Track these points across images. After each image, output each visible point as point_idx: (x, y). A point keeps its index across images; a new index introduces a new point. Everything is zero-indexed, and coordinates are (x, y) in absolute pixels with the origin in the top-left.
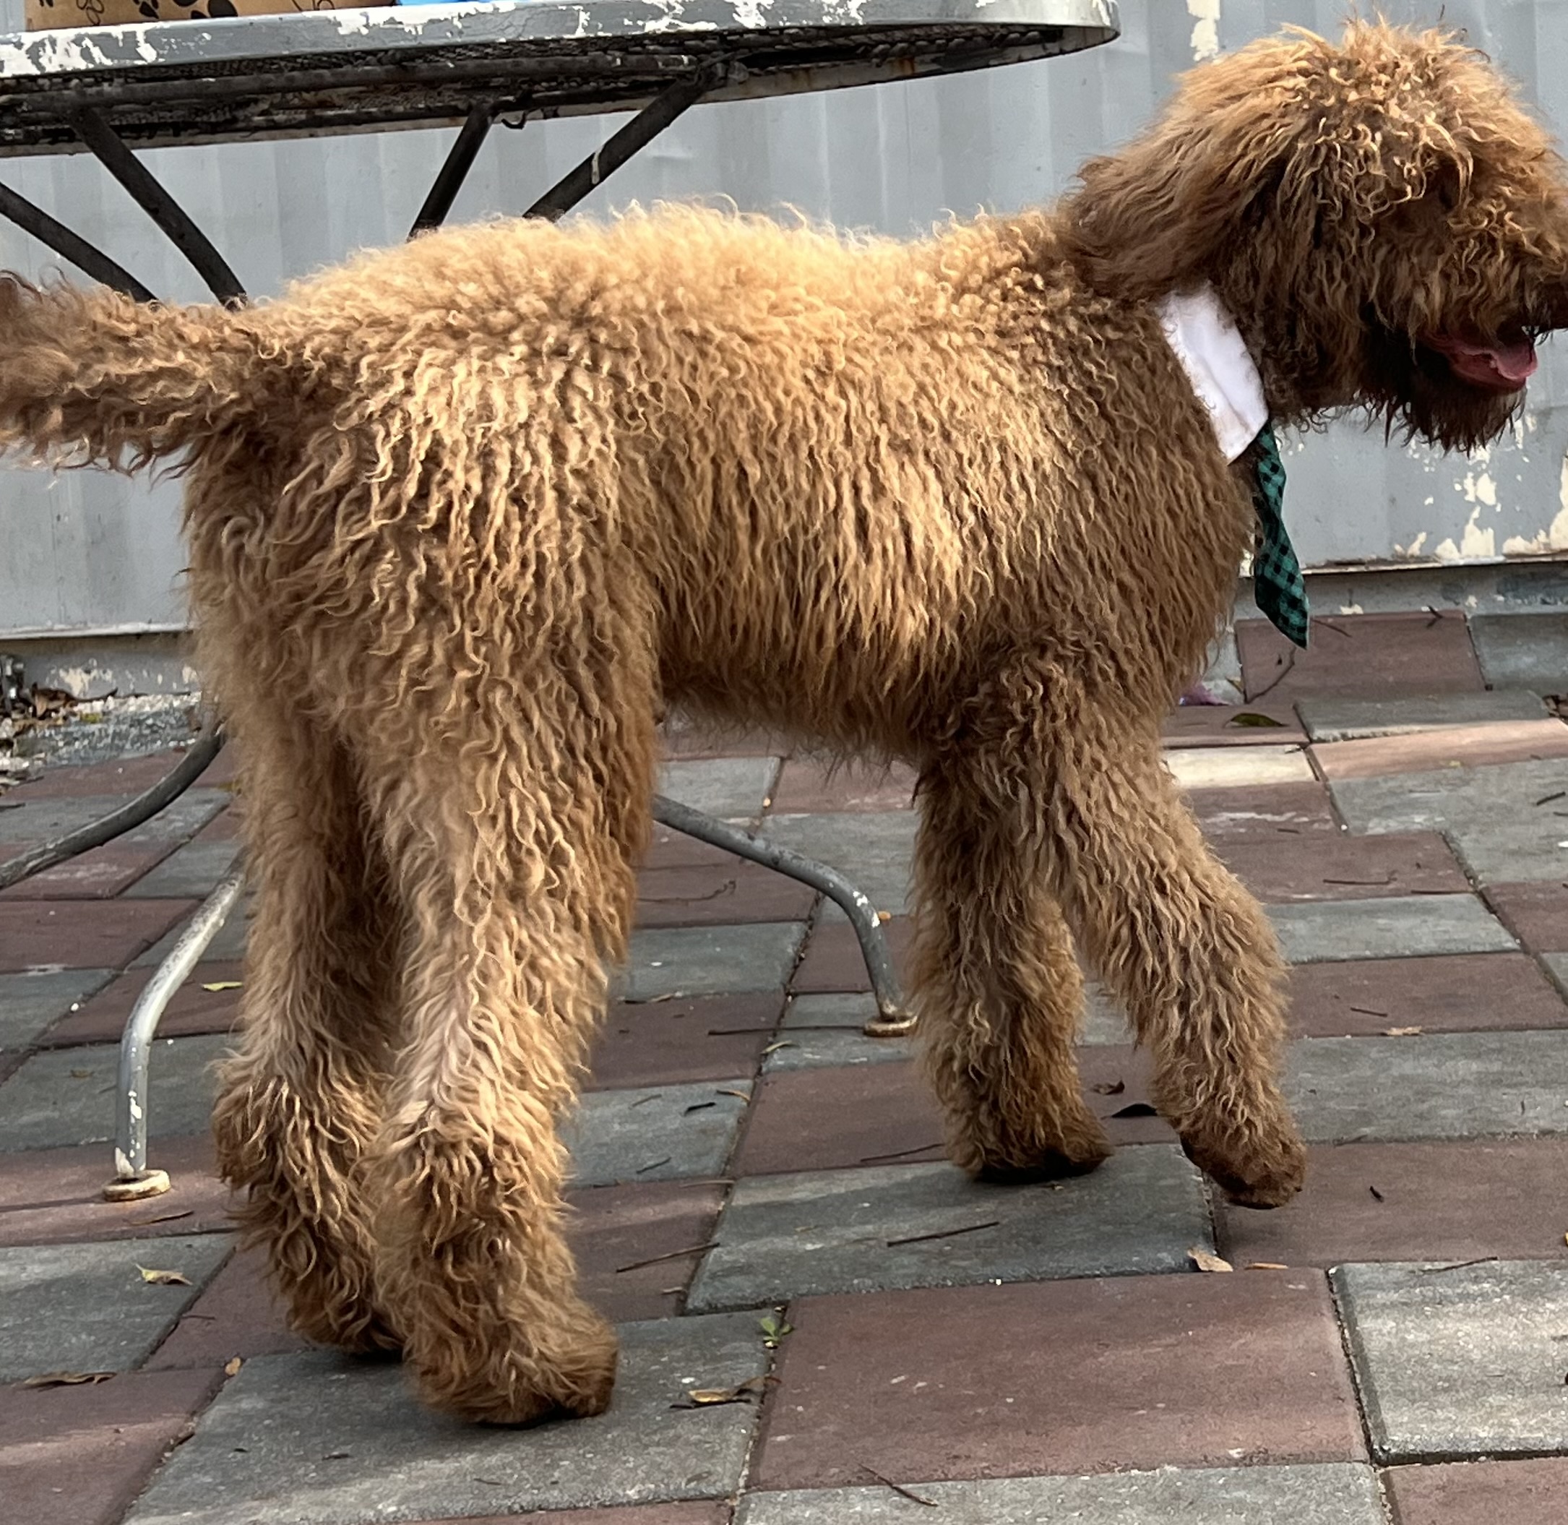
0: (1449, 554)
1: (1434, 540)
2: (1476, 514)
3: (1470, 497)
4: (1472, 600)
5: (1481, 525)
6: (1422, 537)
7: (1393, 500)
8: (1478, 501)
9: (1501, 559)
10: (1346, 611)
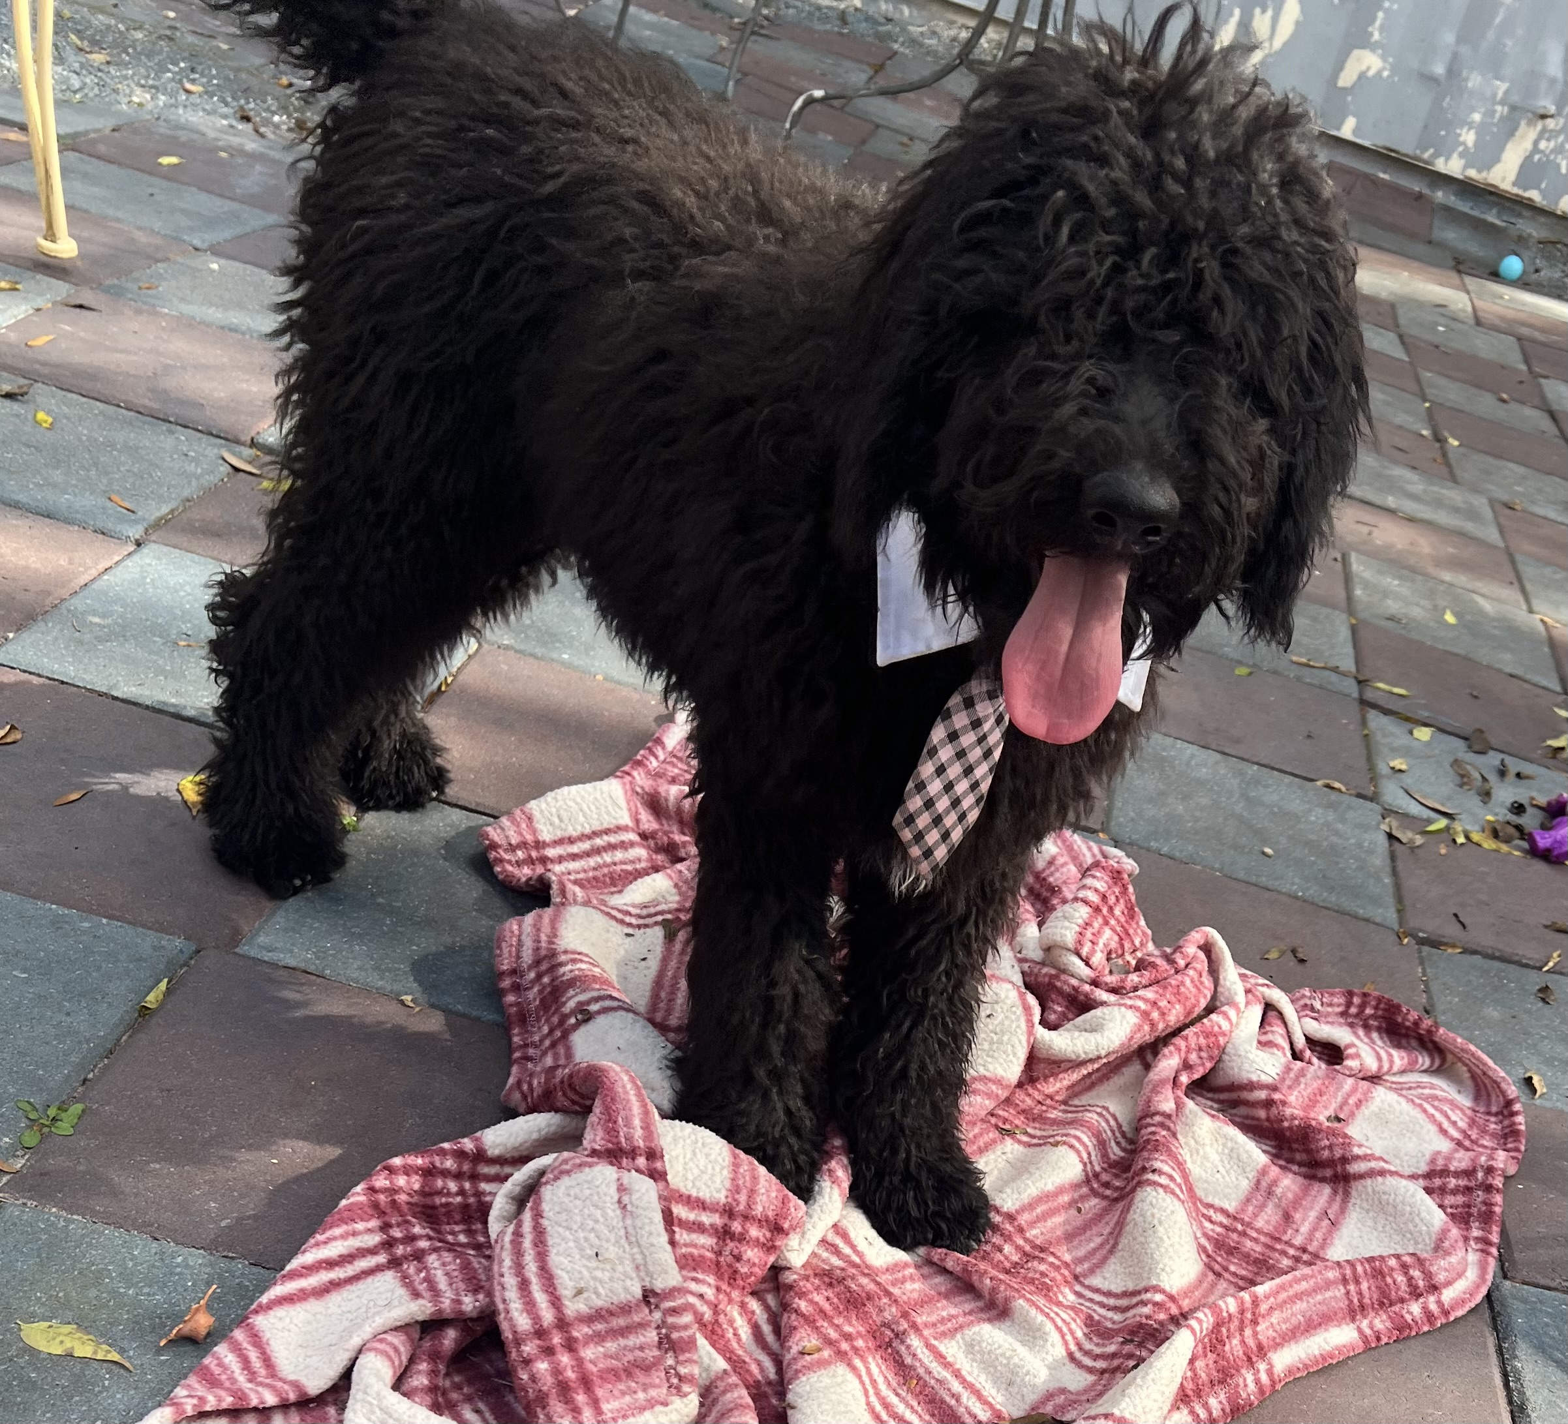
0: (1441, 166)
1: (1436, 155)
2: (1461, 149)
3: (1462, 139)
4: (1440, 194)
5: (1461, 155)
6: (1431, 151)
7: (1426, 127)
8: (1464, 143)
9: (1461, 177)
10: (1382, 175)
